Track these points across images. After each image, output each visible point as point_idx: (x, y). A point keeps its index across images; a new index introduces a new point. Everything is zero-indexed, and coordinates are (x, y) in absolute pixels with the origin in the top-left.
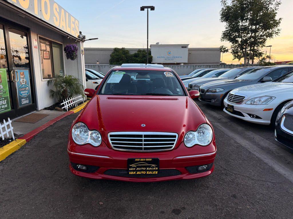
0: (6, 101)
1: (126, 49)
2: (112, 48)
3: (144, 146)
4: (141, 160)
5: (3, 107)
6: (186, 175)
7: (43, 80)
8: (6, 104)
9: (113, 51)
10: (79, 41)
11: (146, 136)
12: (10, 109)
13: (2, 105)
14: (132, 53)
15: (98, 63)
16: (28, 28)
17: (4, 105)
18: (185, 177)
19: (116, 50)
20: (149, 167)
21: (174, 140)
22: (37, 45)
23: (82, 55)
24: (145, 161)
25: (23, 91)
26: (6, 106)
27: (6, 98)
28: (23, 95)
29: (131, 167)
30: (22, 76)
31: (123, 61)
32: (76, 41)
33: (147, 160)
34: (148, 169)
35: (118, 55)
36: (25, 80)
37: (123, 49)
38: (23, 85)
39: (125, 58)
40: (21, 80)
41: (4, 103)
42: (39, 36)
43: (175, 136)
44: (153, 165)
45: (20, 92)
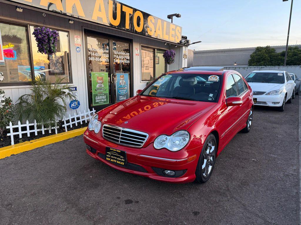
0: (105, 96)
1: (272, 47)
2: (254, 48)
3: (121, 139)
4: (114, 150)
5: (102, 100)
6: (152, 175)
7: (141, 82)
8: (105, 99)
9: (254, 51)
10: (182, 46)
11: (123, 131)
12: (108, 103)
13: (102, 99)
14: (279, 52)
15: (235, 64)
16: (131, 39)
17: (103, 99)
18: (152, 176)
19: (259, 49)
20: (119, 157)
21: (144, 140)
22: (139, 53)
23: (183, 59)
24: (116, 152)
25: (121, 90)
26: (105, 100)
27: (105, 94)
28: (121, 93)
29: (108, 154)
30: (122, 79)
31: (265, 61)
32: (176, 46)
33: (117, 151)
34: (118, 159)
35: (260, 55)
36: (124, 81)
37: (267, 48)
38: (122, 85)
39: (269, 58)
40: (121, 82)
41: (103, 98)
42: (141, 45)
43: (145, 136)
44: (122, 157)
45: (118, 90)
